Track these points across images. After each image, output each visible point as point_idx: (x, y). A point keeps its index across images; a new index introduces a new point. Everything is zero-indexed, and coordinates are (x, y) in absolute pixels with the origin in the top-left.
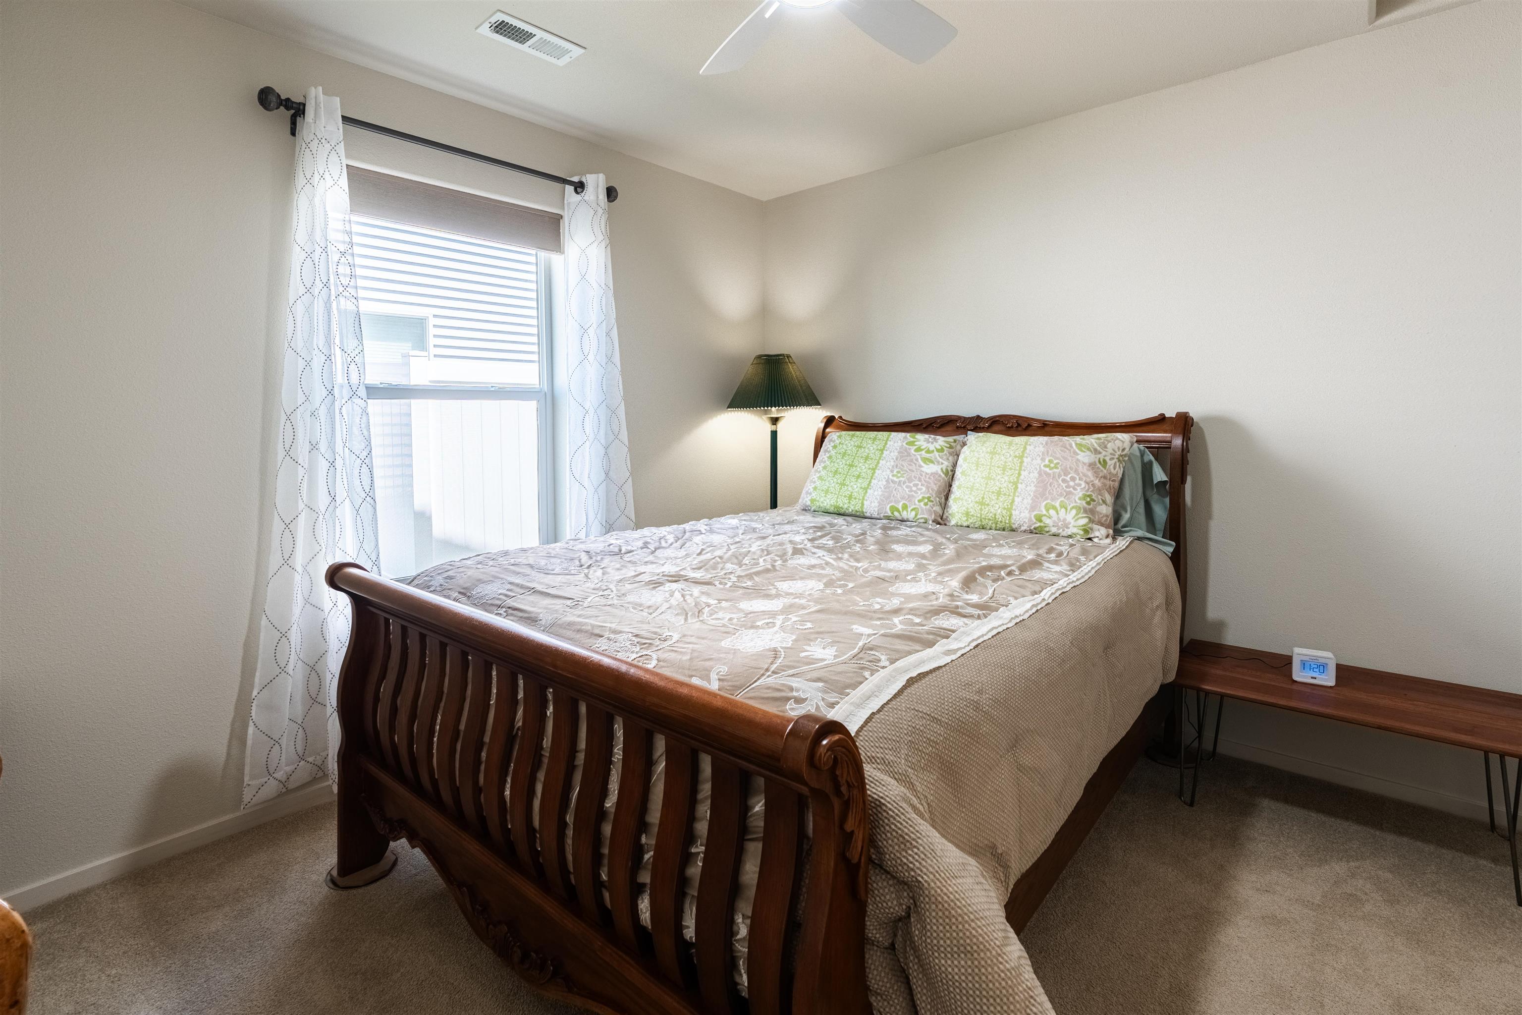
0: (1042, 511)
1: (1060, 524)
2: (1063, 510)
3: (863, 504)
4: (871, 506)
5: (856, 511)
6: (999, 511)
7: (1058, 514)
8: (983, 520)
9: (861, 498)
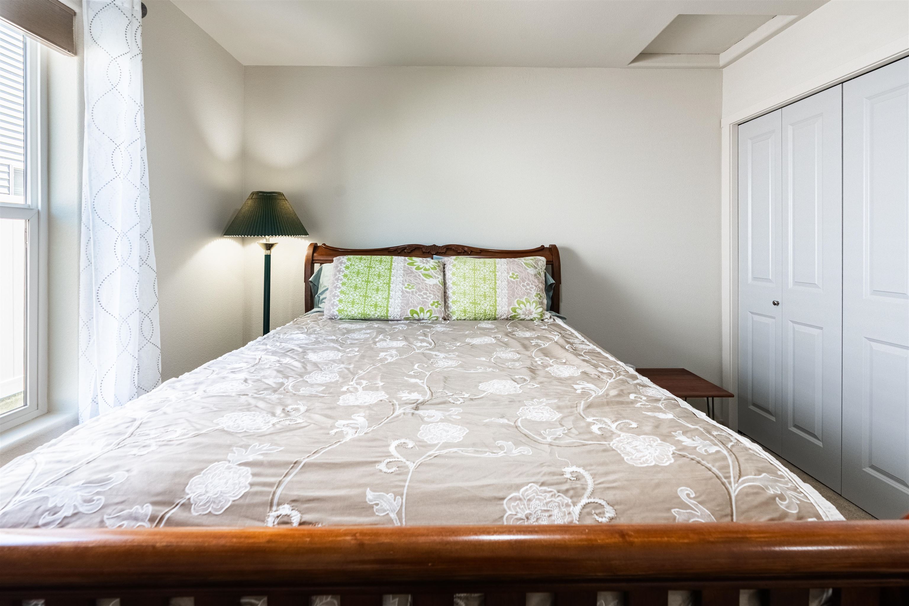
0: (516, 306)
1: (527, 313)
2: (528, 304)
3: (388, 311)
4: (394, 312)
5: (382, 316)
6: (488, 307)
7: (526, 306)
8: (477, 314)
9: (385, 306)
